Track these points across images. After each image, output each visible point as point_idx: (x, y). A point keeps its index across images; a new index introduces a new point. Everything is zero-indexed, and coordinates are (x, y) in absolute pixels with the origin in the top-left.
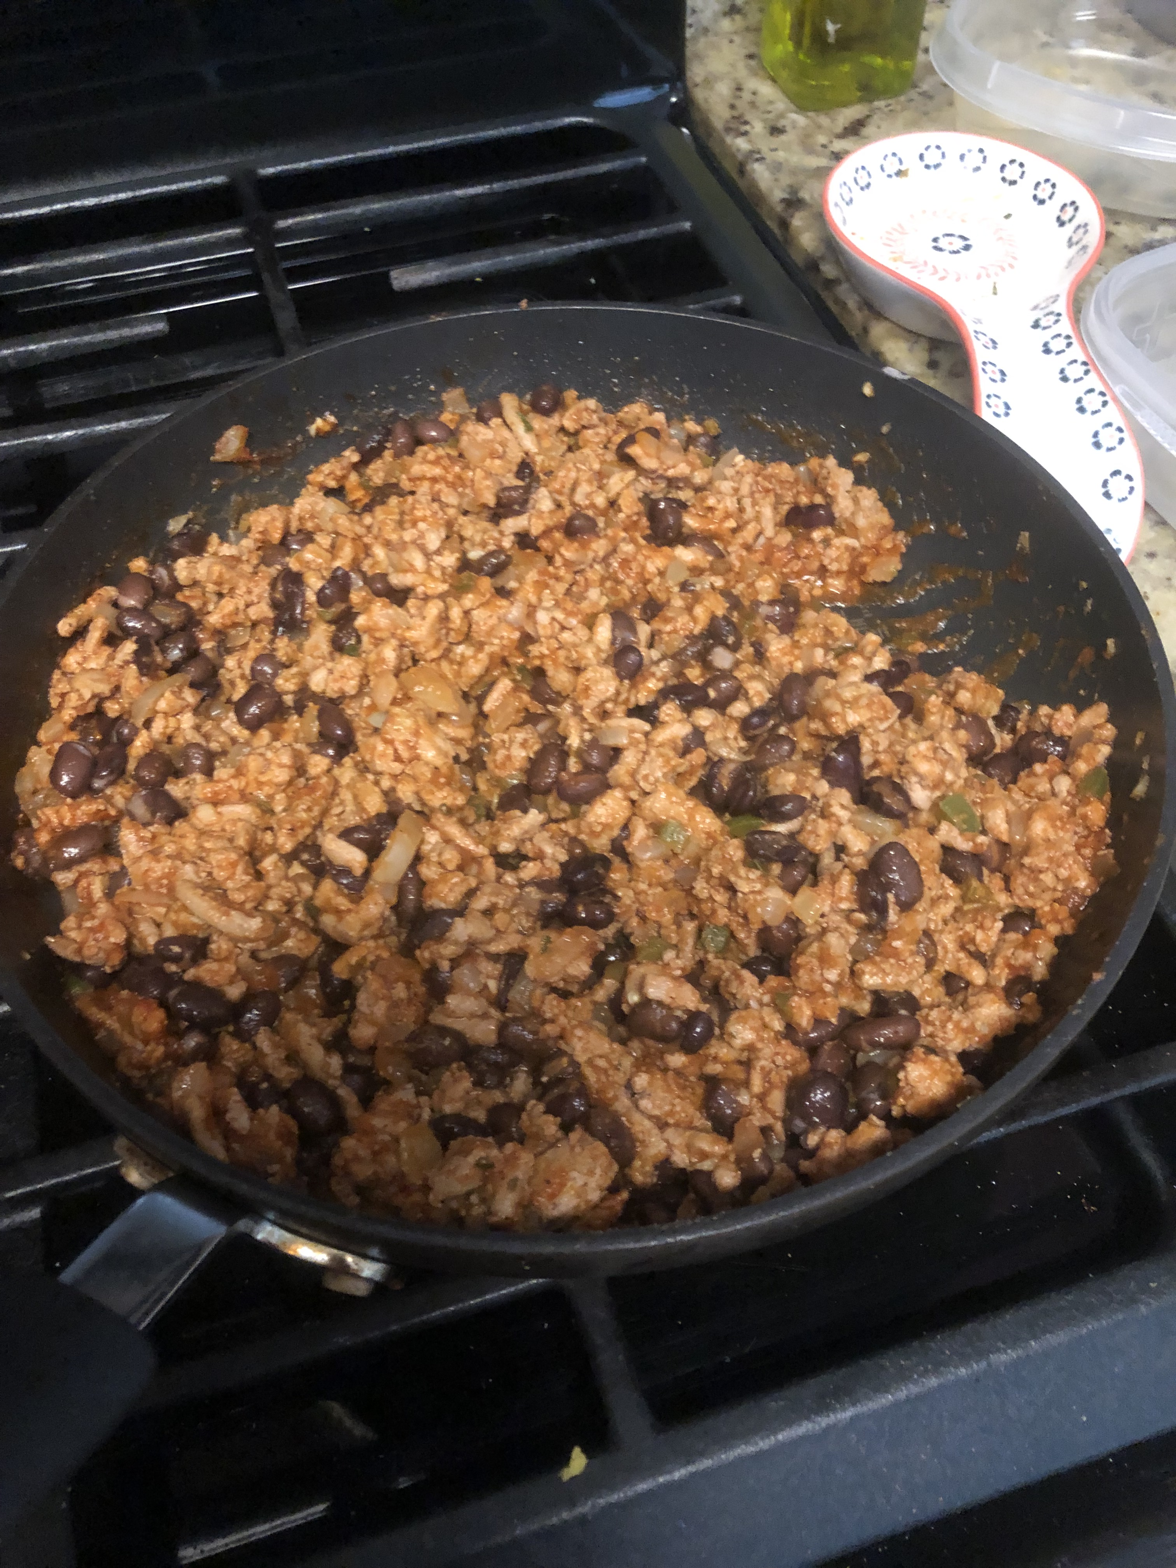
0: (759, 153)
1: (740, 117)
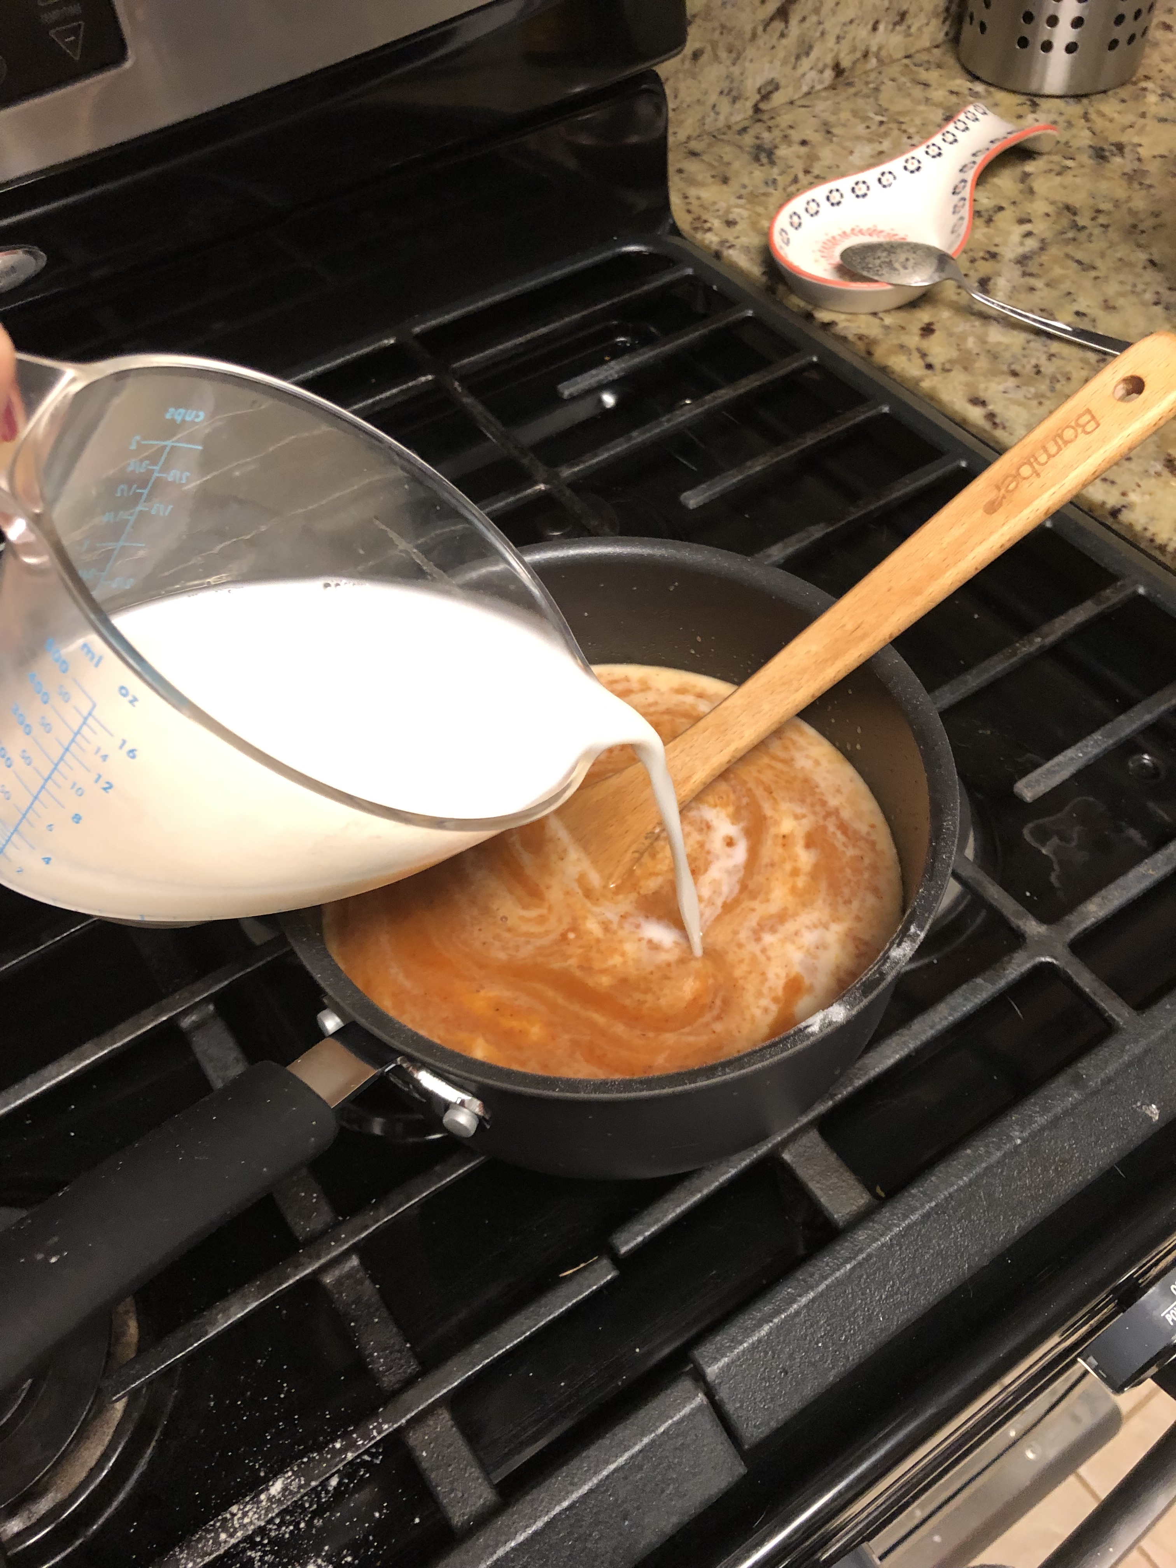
0: (727, 242)
1: (699, 218)
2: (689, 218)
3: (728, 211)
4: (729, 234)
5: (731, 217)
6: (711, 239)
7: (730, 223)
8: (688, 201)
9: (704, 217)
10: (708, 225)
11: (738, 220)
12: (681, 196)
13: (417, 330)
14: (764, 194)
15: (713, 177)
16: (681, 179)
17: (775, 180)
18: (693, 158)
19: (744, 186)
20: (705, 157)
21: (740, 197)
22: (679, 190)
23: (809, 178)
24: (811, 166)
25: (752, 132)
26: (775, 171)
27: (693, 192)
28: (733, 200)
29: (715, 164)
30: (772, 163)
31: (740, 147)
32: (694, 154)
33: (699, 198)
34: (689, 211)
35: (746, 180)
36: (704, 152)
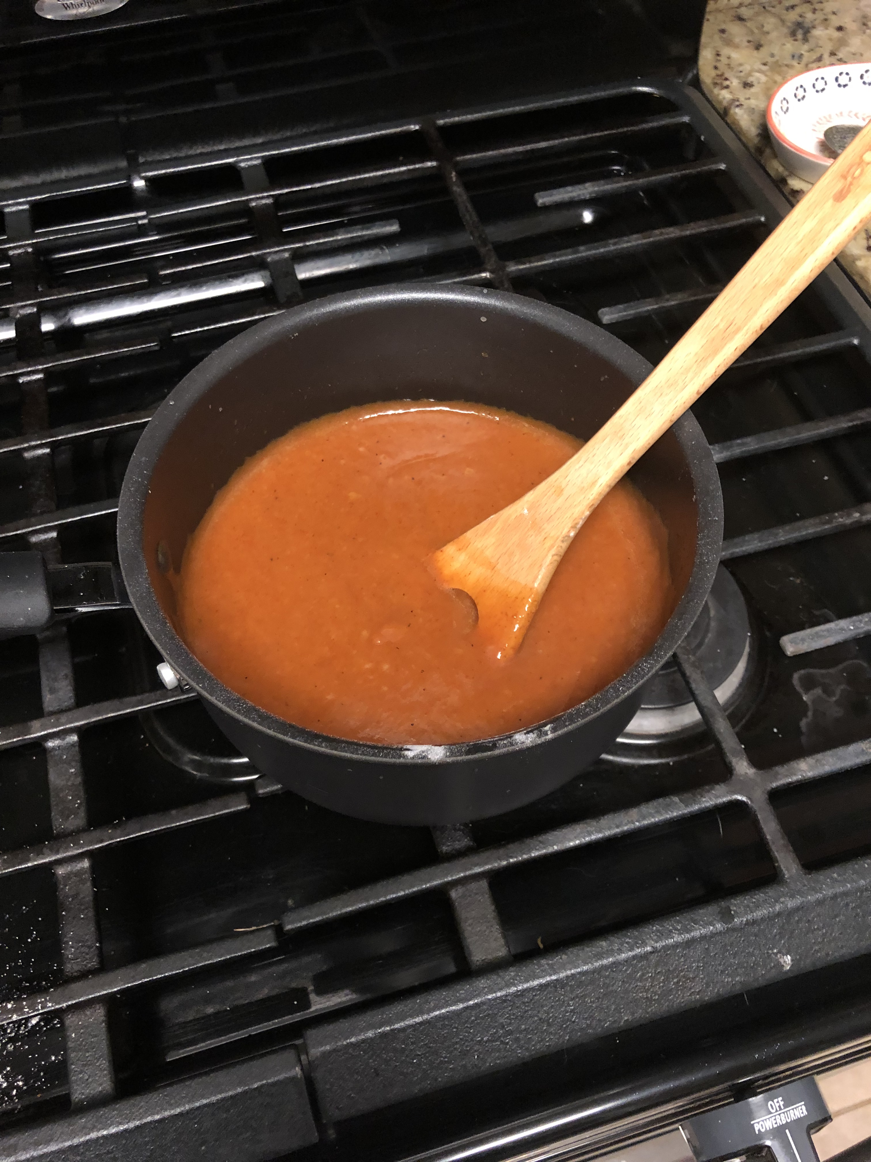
0: (738, 101)
1: (722, 75)
2: (713, 73)
3: (749, 74)
4: (742, 95)
5: (750, 80)
6: (725, 95)
7: (747, 85)
8: (719, 58)
9: (727, 75)
10: (727, 83)
11: (755, 83)
12: (714, 53)
13: (441, 122)
14: (787, 66)
15: (749, 42)
16: (721, 38)
17: (802, 55)
18: (739, 22)
19: (772, 55)
20: (749, 24)
21: (765, 64)
22: (714, 47)
23: (833, 59)
24: (838, 49)
25: (798, 10)
26: (806, 47)
27: (726, 51)
28: (758, 66)
29: (756, 31)
30: (805, 40)
31: (783, 21)
32: (740, 19)
33: (729, 58)
34: (716, 68)
35: (776, 51)
36: (750, 19)
